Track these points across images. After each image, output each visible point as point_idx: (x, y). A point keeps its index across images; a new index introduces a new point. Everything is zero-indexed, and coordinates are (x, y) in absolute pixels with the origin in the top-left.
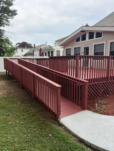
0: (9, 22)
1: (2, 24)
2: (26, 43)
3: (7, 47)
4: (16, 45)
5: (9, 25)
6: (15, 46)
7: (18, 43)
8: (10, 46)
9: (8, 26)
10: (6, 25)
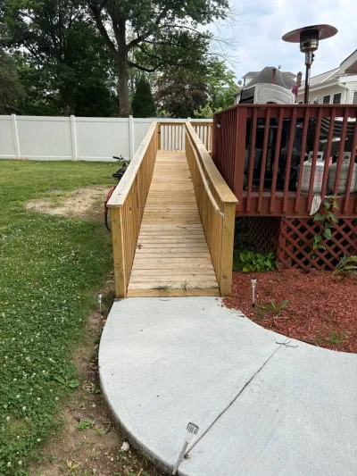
0: (227, 6)
1: (204, 13)
2: (274, 70)
3: (218, 89)
4: (243, 80)
5: (223, 16)
6: (240, 83)
7: (250, 75)
8: (227, 86)
9: (220, 18)
10: (217, 15)
